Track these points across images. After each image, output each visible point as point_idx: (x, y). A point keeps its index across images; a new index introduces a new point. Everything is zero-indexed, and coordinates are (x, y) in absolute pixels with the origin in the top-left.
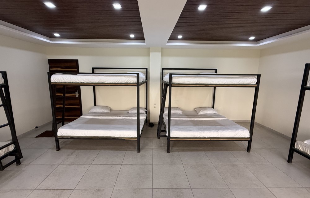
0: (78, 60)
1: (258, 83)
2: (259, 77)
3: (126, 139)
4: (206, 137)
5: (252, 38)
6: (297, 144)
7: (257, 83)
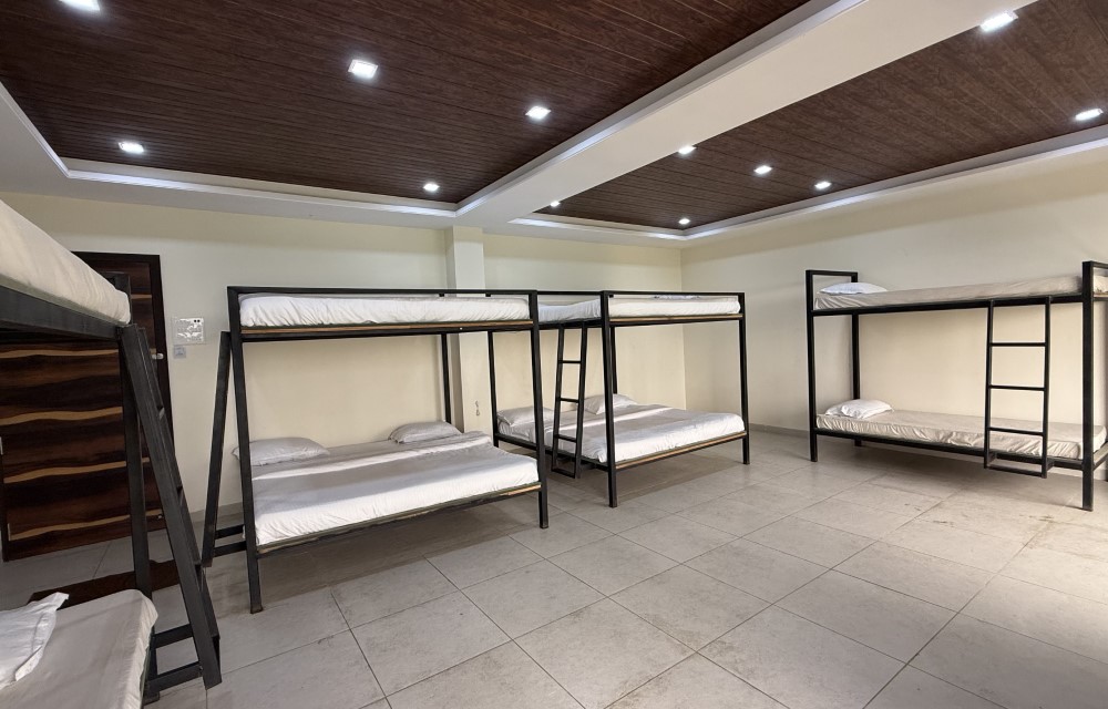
0: (157, 258)
1: (742, 311)
2: (741, 298)
3: (510, 494)
4: (679, 445)
5: (684, 221)
6: (820, 419)
7: (740, 312)
